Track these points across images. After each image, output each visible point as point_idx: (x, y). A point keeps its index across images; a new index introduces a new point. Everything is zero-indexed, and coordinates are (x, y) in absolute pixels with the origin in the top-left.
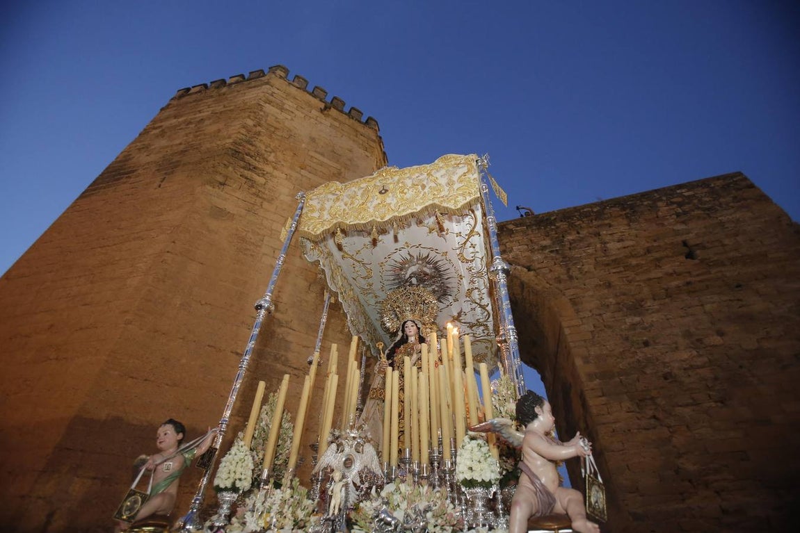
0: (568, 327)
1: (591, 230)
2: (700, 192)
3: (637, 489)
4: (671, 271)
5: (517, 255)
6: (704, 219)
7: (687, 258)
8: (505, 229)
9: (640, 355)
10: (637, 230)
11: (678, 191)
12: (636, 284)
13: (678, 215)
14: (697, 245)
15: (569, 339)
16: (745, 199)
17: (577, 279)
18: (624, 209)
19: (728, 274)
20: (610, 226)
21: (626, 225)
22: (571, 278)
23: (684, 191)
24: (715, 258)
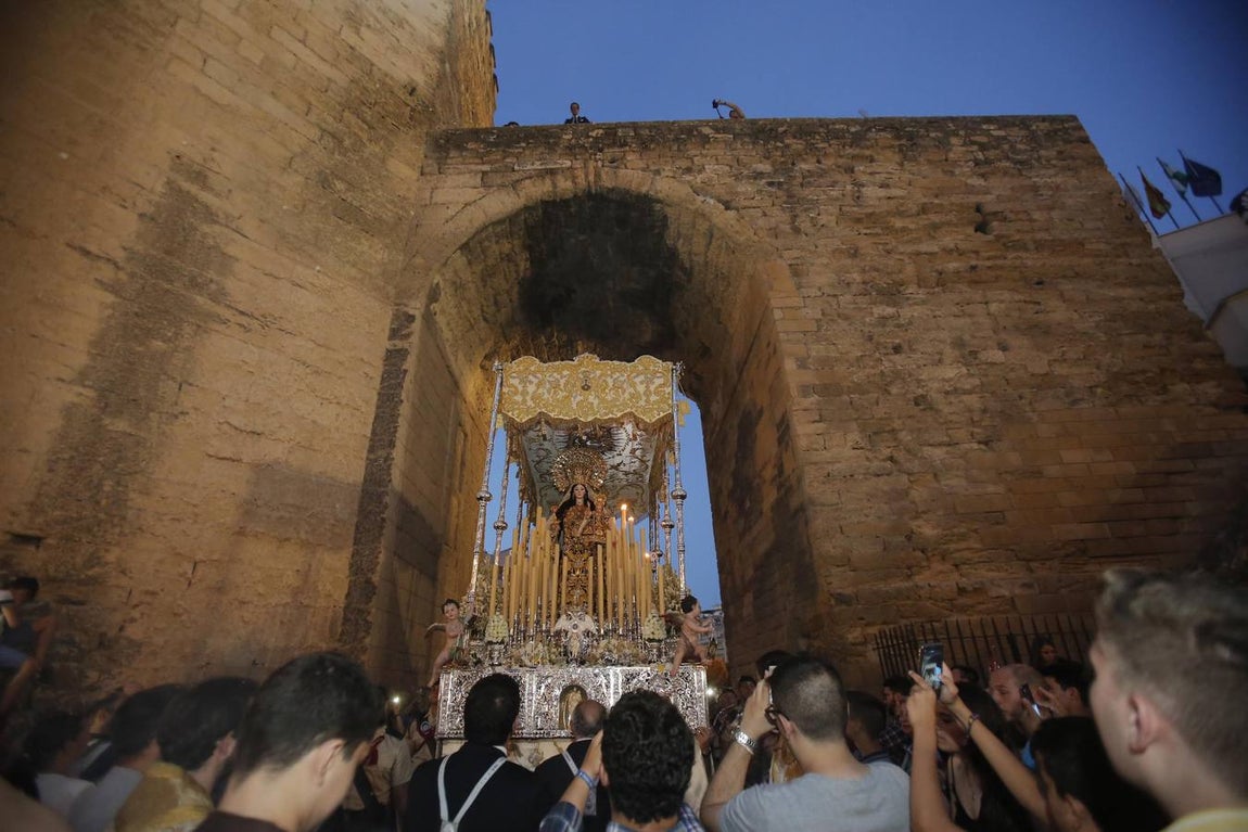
0: (782, 308)
1: (841, 161)
2: (1016, 133)
3: (849, 560)
4: (952, 246)
5: (710, 179)
6: (1013, 176)
7: (976, 231)
8: (695, 133)
9: (886, 363)
10: (913, 174)
11: (985, 127)
12: (898, 257)
13: (977, 163)
14: (995, 213)
15: (780, 326)
16: (1073, 158)
17: (806, 235)
18: (898, 137)
19: (1030, 263)
20: (872, 160)
21: (897, 163)
22: (797, 231)
23: (992, 128)
24: (1017, 237)
